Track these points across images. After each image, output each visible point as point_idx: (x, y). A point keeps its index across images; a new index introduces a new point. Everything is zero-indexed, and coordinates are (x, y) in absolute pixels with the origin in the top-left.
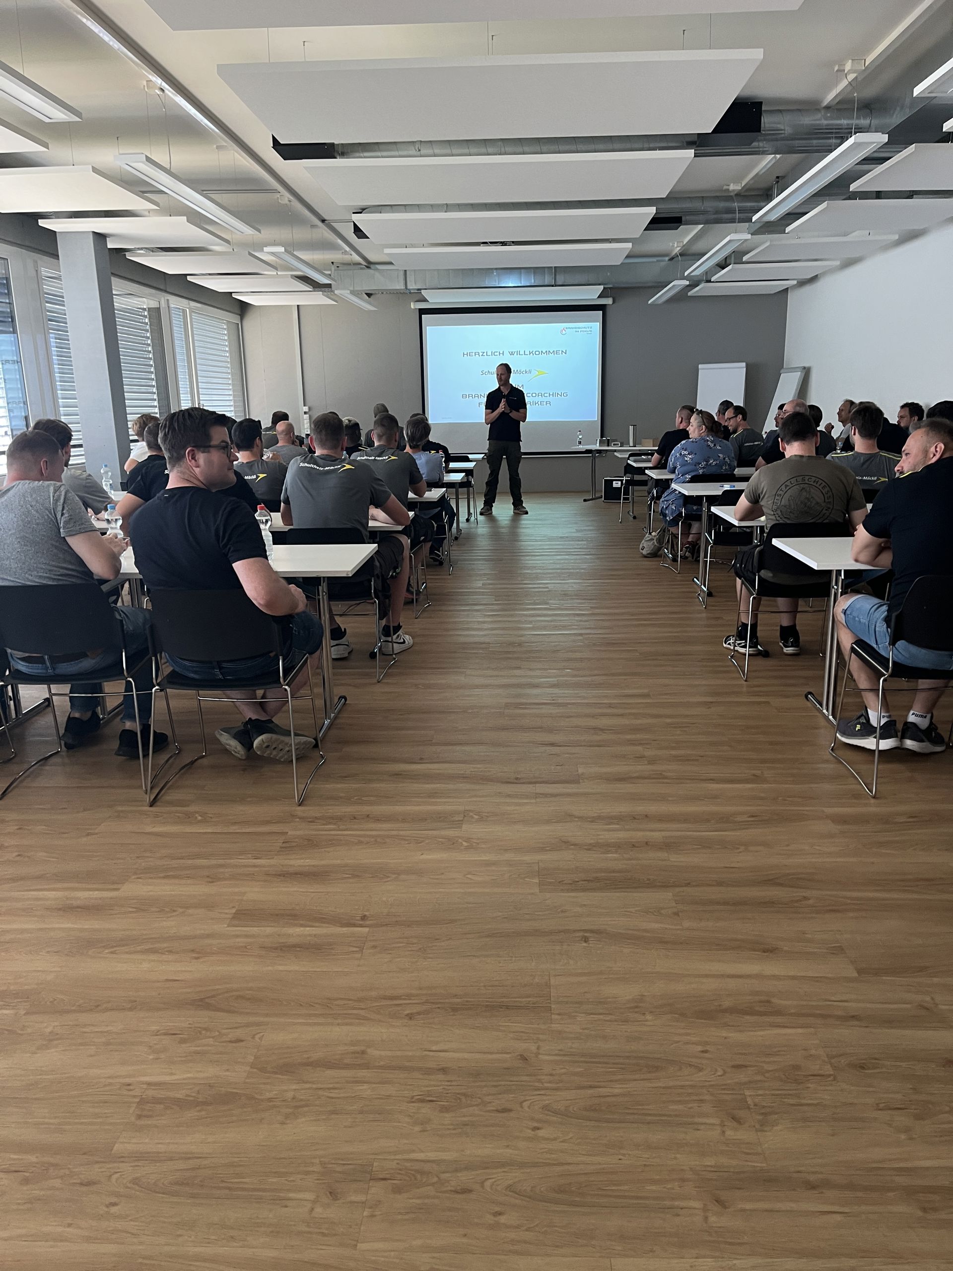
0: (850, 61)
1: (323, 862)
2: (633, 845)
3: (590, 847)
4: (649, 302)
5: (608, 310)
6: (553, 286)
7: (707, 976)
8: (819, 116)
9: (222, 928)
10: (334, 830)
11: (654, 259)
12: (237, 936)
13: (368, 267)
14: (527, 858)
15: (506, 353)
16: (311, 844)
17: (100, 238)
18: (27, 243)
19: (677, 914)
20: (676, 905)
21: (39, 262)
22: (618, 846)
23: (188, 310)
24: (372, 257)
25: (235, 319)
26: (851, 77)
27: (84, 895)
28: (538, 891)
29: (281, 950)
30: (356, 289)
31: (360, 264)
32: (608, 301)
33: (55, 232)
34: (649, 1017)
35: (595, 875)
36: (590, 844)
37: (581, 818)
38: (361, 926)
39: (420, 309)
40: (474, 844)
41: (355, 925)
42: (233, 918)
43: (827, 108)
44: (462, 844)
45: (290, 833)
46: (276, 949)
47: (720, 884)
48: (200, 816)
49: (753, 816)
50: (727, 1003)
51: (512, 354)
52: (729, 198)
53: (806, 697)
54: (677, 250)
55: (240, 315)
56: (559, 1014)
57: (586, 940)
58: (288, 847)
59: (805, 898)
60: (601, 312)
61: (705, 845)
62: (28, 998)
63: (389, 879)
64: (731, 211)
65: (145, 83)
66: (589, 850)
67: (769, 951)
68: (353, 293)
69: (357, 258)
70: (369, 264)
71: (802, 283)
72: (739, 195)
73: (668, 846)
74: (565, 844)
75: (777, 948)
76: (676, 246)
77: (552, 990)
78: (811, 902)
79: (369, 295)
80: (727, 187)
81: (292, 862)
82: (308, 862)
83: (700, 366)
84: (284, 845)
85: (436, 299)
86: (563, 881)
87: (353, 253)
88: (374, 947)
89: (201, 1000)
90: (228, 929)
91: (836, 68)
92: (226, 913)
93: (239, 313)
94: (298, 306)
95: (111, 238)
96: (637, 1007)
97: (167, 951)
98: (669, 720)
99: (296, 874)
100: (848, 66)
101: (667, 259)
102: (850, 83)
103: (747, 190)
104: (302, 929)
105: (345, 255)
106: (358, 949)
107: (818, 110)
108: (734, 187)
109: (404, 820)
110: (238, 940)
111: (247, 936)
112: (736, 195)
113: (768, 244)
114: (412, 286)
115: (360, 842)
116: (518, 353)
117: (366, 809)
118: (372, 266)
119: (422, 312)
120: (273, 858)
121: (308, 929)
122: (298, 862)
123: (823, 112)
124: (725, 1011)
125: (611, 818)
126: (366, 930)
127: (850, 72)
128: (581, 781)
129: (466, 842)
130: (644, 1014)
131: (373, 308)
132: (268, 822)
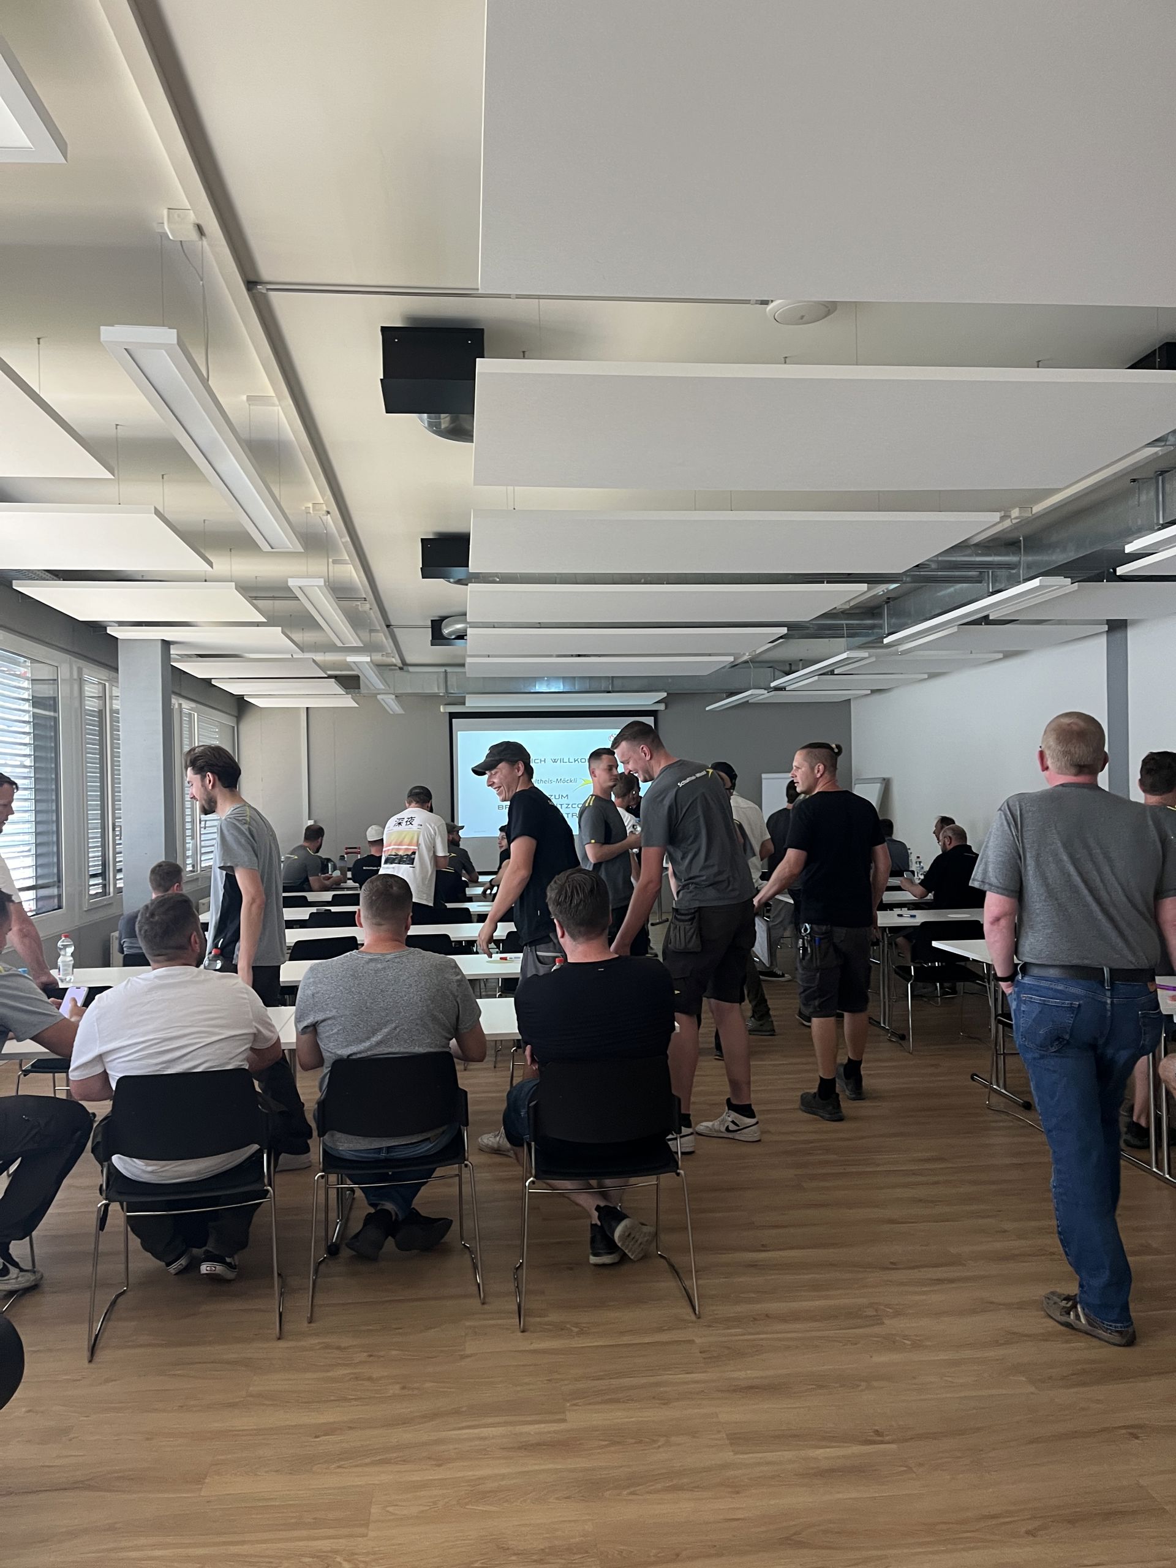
4: (707, 709)
5: (660, 716)
6: (609, 692)
9: (730, 1456)
12: (759, 1464)
13: (401, 669)
15: (549, 761)
17: (166, 644)
23: (196, 714)
24: (411, 659)
25: (228, 721)
27: (533, 1430)
28: (1035, 1389)
29: (821, 1475)
32: (662, 707)
33: (117, 638)
38: (884, 1442)
39: (450, 713)
40: (917, 1342)
41: (876, 1442)
42: (731, 1444)
43: (975, 546)
44: (905, 1343)
45: (697, 1341)
48: (572, 1326)
51: (555, 761)
52: (836, 616)
55: (236, 717)
58: (711, 1357)
60: (653, 718)
62: (587, 1552)
63: (862, 1387)
69: (396, 660)
70: (404, 666)
71: (873, 691)
72: (845, 613)
79: (402, 699)
81: (736, 1375)
82: (750, 1373)
83: (764, 776)
84: (704, 1356)
85: (473, 703)
87: (396, 655)
88: (921, 1464)
89: (787, 1538)
90: (739, 1456)
92: (718, 1439)
93: (236, 714)
95: (175, 646)
97: (695, 1487)
98: (994, 1187)
100: (1016, 513)
102: (1008, 527)
103: (855, 609)
105: (387, 657)
106: (905, 1469)
111: (768, 1463)
114: (452, 689)
115: (788, 1348)
116: (562, 761)
118: (405, 668)
119: (453, 716)
122: (744, 1373)
123: (972, 548)
126: (894, 1446)
127: (1014, 517)
128: (964, 1262)
129: (905, 1339)
131: (402, 712)
132: (660, 1330)
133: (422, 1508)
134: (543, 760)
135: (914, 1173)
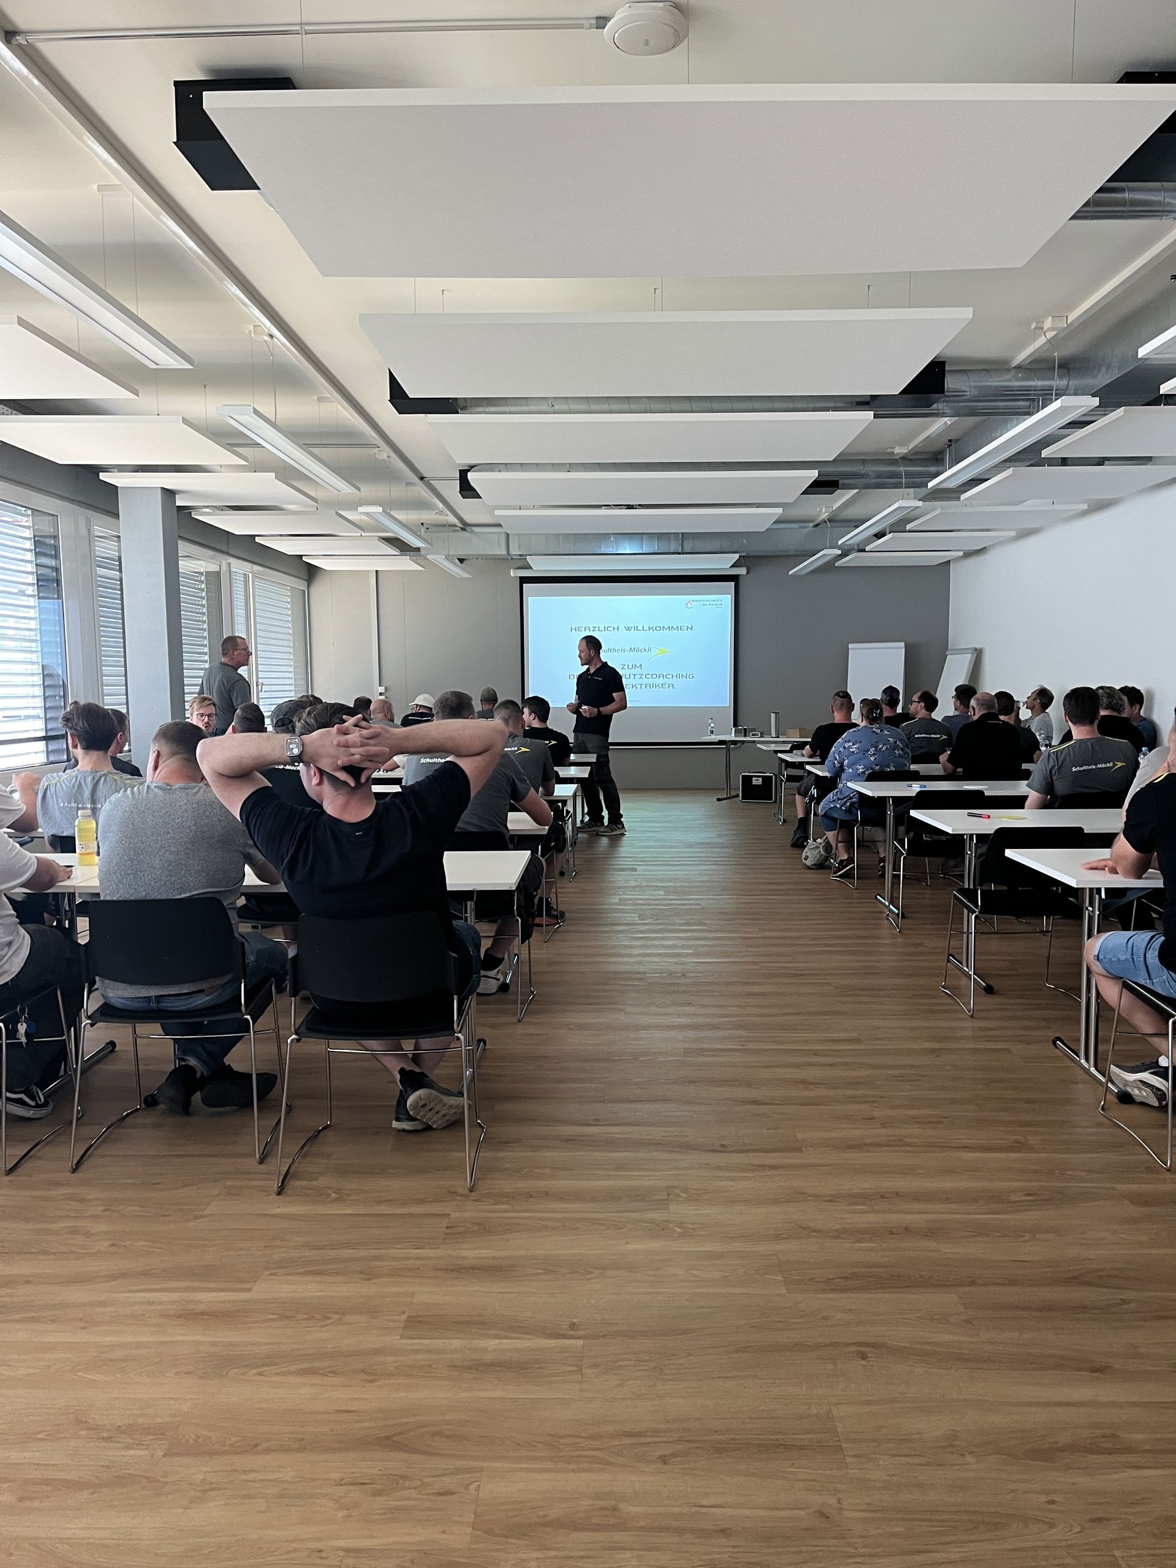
0: (1050, 318)
1: (502, 1254)
2: (891, 1232)
3: (838, 1234)
4: (790, 573)
5: (741, 581)
6: (679, 554)
7: (1029, 1404)
8: (1009, 376)
9: (394, 1340)
10: (507, 1211)
11: (796, 526)
12: (417, 1352)
13: (462, 529)
14: (763, 1248)
16: (483, 1229)
17: (169, 494)
18: (81, 499)
19: (969, 1322)
20: (964, 1310)
21: (93, 521)
22: (872, 1233)
23: (250, 575)
24: (469, 518)
25: (301, 585)
26: (1050, 335)
27: (209, 1298)
28: (785, 1291)
29: (477, 1369)
30: (450, 554)
31: (456, 526)
32: (742, 571)
33: (117, 487)
34: (970, 1459)
35: (853, 1270)
36: (837, 1230)
37: (817, 1197)
38: (571, 1337)
39: (521, 578)
40: (690, 1230)
41: (563, 1337)
42: (405, 1327)
43: (1018, 367)
44: (675, 1231)
45: (453, 1215)
46: (470, 1368)
47: (1012, 1282)
48: (334, 1192)
49: (1029, 1195)
50: (1063, 1438)
51: (628, 629)
52: (894, 462)
53: (1054, 1043)
54: (824, 516)
55: (307, 581)
56: (854, 1456)
57: (864, 1356)
58: (454, 1233)
59: (1125, 1302)
60: (733, 583)
61: (980, 1231)
62: (163, 1434)
63: (593, 1275)
64: (897, 475)
65: (251, 328)
66: (835, 1238)
67: (1099, 1370)
68: (447, 558)
69: (452, 519)
70: (465, 526)
71: (968, 554)
72: (905, 459)
73: (932, 1232)
74: (803, 1231)
75: (1108, 1366)
76: (824, 511)
77: (837, 1424)
78: (1133, 1306)
79: (461, 561)
80: (892, 450)
81: (464, 1253)
82: (484, 1253)
83: (850, 646)
84: (448, 1231)
85: (540, 566)
86: (814, 1278)
87: (449, 513)
88: (595, 1366)
89: (388, 1438)
90: (402, 1341)
91: (1033, 326)
92: (395, 1321)
93: (306, 578)
94: (377, 571)
95: (181, 495)
96: (952, 1446)
97: (330, 1372)
98: (892, 1072)
99: (472, 1268)
100: (1048, 323)
101: (811, 525)
102: (1049, 341)
103: (916, 453)
104: (497, 1341)
105: (440, 515)
106: (574, 1368)
107: (1008, 370)
108: (900, 450)
109: (594, 1200)
110: (420, 1356)
111: (428, 1351)
112: (901, 458)
113: (938, 511)
114: (515, 551)
115: (544, 1228)
116: (637, 628)
117: (542, 1184)
118: (467, 528)
119: (523, 580)
120: (438, 1248)
121: (505, 1341)
122: (471, 1252)
123: (1013, 372)
124: (1062, 1449)
125: (854, 1196)
126: (580, 1342)
127: (1048, 330)
128: (803, 1149)
129: (678, 1227)
130: (962, 1455)
131: (466, 575)
132: (422, 1201)
133: (32, 1371)
134: (616, 627)
135: (816, 1053)
